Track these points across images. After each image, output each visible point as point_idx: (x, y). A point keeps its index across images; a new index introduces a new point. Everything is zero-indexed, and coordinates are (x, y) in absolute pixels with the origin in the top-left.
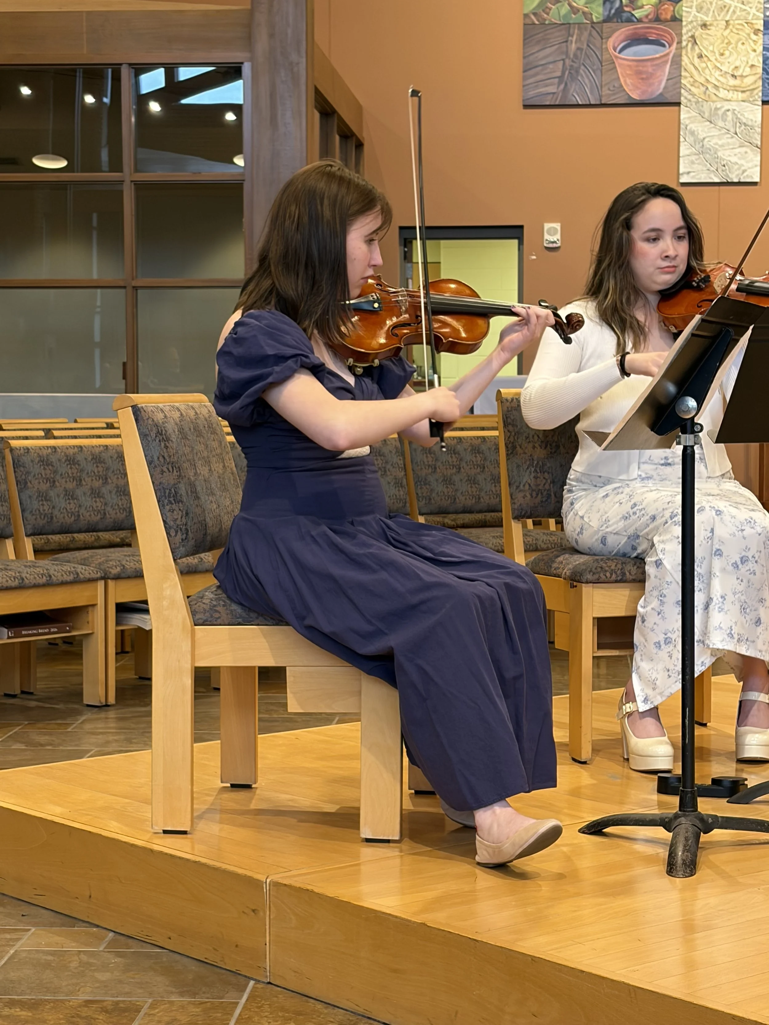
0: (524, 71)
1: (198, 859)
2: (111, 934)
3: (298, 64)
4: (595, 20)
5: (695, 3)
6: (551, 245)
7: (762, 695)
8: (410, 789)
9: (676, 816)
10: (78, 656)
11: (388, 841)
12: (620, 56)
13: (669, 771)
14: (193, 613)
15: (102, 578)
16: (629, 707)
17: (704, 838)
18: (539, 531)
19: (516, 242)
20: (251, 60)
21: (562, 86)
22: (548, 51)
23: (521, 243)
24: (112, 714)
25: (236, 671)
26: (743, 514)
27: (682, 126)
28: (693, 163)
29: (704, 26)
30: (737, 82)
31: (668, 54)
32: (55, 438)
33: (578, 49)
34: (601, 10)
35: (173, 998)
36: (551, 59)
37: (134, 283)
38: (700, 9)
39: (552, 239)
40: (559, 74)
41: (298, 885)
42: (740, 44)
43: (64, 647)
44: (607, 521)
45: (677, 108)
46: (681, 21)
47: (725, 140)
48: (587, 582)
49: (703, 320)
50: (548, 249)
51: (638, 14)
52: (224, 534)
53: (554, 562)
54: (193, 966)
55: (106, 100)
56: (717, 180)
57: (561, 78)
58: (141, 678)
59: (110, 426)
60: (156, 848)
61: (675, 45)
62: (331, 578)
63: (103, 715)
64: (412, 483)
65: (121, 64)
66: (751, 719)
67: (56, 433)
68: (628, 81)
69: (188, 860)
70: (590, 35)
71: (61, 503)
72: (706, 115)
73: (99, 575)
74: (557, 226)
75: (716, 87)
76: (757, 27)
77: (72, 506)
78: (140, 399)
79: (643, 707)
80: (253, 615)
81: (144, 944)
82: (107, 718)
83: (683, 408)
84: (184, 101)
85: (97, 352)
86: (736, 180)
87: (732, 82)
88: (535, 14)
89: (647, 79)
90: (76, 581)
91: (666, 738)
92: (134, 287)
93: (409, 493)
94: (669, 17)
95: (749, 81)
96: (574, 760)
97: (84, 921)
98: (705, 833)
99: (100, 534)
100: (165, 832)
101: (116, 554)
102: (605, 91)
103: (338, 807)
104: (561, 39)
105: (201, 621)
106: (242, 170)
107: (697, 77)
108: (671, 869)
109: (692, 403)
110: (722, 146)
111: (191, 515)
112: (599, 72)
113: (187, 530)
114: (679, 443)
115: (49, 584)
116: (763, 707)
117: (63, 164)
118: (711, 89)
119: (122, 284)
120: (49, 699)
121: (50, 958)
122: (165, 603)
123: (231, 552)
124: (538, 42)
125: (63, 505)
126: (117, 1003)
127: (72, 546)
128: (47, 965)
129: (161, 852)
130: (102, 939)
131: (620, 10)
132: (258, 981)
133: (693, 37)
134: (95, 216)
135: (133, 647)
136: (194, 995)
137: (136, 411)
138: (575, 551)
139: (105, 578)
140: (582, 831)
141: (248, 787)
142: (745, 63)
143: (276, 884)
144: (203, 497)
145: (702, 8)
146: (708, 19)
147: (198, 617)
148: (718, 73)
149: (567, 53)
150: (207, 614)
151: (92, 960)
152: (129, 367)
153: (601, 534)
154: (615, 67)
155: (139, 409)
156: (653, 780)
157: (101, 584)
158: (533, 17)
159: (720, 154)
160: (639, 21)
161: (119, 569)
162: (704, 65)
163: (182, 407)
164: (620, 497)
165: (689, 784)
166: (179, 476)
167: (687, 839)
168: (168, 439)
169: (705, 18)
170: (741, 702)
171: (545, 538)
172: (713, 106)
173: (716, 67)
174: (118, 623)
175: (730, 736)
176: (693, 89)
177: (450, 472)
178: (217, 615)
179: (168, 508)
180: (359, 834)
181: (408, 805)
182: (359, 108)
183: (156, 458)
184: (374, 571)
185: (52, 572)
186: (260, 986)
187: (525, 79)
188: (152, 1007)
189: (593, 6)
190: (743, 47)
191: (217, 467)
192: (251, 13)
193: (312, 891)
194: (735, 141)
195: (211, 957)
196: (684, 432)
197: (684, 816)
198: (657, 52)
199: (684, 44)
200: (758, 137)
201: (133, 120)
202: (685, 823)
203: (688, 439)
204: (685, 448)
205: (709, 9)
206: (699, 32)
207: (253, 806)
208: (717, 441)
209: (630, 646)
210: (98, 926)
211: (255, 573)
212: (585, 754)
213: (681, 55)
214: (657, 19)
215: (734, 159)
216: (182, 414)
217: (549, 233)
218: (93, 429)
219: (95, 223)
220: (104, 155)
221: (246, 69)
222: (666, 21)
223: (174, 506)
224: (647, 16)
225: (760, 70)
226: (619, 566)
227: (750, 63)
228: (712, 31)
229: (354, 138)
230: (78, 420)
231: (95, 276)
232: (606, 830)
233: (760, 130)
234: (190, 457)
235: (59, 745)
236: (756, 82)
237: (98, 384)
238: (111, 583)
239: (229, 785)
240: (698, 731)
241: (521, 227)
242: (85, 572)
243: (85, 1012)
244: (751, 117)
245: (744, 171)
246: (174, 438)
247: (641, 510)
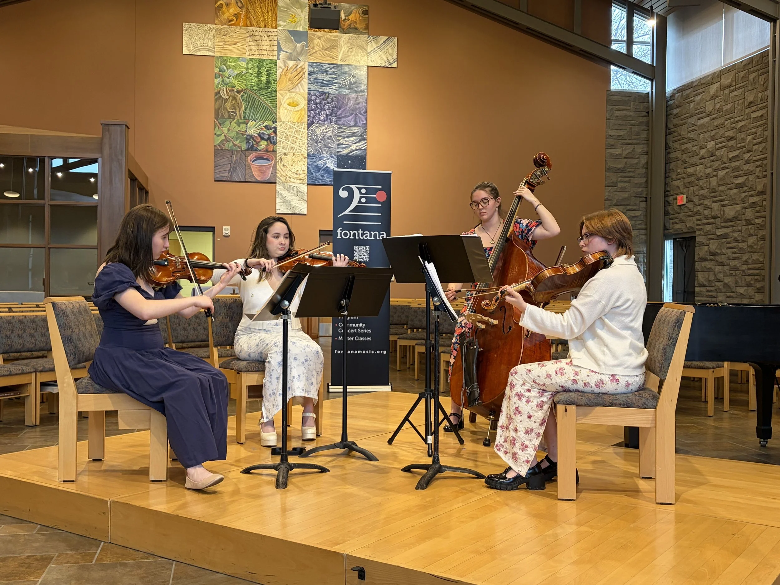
0: (215, 167)
1: (79, 492)
2: (39, 526)
3: (121, 160)
4: (243, 149)
5: (281, 146)
6: (226, 235)
7: (311, 414)
8: (170, 458)
9: (279, 464)
10: (23, 404)
11: (161, 481)
12: (253, 163)
13: (275, 446)
14: (78, 389)
15: (34, 372)
16: (262, 421)
17: (290, 472)
18: (222, 349)
19: (212, 233)
20: (102, 157)
21: (230, 174)
22: (224, 160)
23: (214, 234)
24: (38, 429)
25: (96, 413)
26: (304, 343)
27: (277, 192)
28: (281, 205)
29: (285, 154)
30: (298, 176)
31: (271, 164)
32: (14, 312)
33: (236, 160)
34: (245, 145)
35: (68, 552)
36: (225, 163)
37: (49, 246)
38: (283, 148)
39: (226, 232)
40: (229, 169)
41: (122, 501)
42: (298, 162)
43: (16, 400)
44: (251, 347)
45: (275, 185)
46: (276, 152)
47: (294, 197)
48: (244, 372)
49: (291, 272)
50: (225, 236)
51: (259, 148)
52: (91, 355)
53: (230, 364)
54: (77, 538)
55: (37, 169)
56: (291, 213)
57: (229, 170)
58: (51, 413)
59: (38, 306)
60: (60, 488)
61: (274, 161)
62: (137, 372)
63: (34, 430)
64: (170, 330)
65: (45, 157)
66: (307, 423)
67: (14, 310)
68: (256, 173)
69: (74, 493)
70: (241, 154)
71: (16, 340)
72: (286, 188)
73: (33, 370)
74: (229, 227)
75: (290, 178)
76: (305, 156)
77: (21, 341)
78: (55, 299)
79: (265, 420)
80: (104, 389)
81: (54, 530)
82: (35, 431)
83: (283, 305)
84: (71, 171)
85: (30, 273)
86: (298, 213)
87: (296, 176)
88: (219, 145)
89: (263, 173)
90: (23, 373)
91: (275, 433)
92: (49, 248)
93: (168, 334)
94: (271, 150)
95: (302, 176)
96: (238, 443)
97: (26, 521)
98: (291, 470)
99: (33, 352)
100: (64, 481)
101: (40, 361)
102: (247, 177)
103: (139, 467)
104: (229, 156)
105: (81, 392)
106: (97, 201)
107: (282, 173)
108: (277, 486)
109: (287, 303)
110: (292, 200)
111: (77, 348)
112: (244, 169)
113: (75, 354)
114: (281, 318)
115: (10, 375)
116: (312, 418)
117: (17, 195)
118: (288, 179)
119: (43, 246)
120: (9, 423)
121: (11, 538)
122: (65, 385)
123: (95, 363)
124: (221, 156)
125: (17, 340)
126: (42, 556)
127: (20, 357)
128: (10, 541)
129: (62, 490)
130: (35, 528)
131: (253, 146)
132: (105, 542)
133: (281, 158)
134: (31, 216)
135: (47, 400)
136: (77, 550)
137: (54, 304)
138: (238, 359)
139: (36, 372)
140: (242, 472)
141: (100, 460)
142: (300, 169)
143: (113, 502)
144: (82, 340)
145: (284, 147)
146: (287, 152)
147: (79, 390)
148: (290, 172)
149: (232, 162)
150: (84, 389)
151: (30, 538)
152: (46, 280)
153: (248, 353)
154: (251, 168)
155: (55, 304)
156: (270, 449)
157: (34, 374)
158: (218, 146)
159: (292, 203)
160: (260, 151)
161: (42, 368)
162: (285, 169)
163: (74, 303)
164: (256, 338)
165: (284, 451)
166: (72, 332)
167: (283, 474)
168: (68, 316)
169: (285, 151)
170: (303, 417)
171: (225, 352)
172: (289, 184)
173: (290, 170)
174: (41, 391)
175: (299, 430)
176: (281, 178)
177: (186, 326)
178: (88, 389)
179: (67, 345)
180: (149, 478)
181: (170, 465)
182: (147, 178)
183: (62, 324)
184: (156, 369)
185: (11, 370)
186: (106, 544)
187: (215, 170)
188: (58, 556)
189: (242, 144)
190: (300, 163)
191: (89, 327)
192: (102, 139)
193: (129, 504)
194: (297, 198)
195: (84, 533)
196: (284, 314)
197: (282, 464)
198: (267, 163)
199: (277, 160)
200: (306, 197)
201: (50, 179)
202: (283, 467)
203: (285, 317)
204: (284, 320)
205: (287, 148)
206: (283, 156)
207: (103, 468)
208: (296, 317)
209: (261, 396)
210: (33, 523)
211: (105, 370)
212: (242, 441)
213: (276, 165)
214: (267, 151)
215: (297, 205)
216: (73, 306)
217: (225, 230)
218: (30, 307)
219: (31, 220)
220: (36, 191)
221: (100, 160)
222: (270, 151)
223: (70, 344)
224: (263, 149)
225: (306, 172)
226: (257, 365)
227: (303, 169)
228: (288, 156)
229: (144, 190)
230: (23, 303)
231: (30, 243)
232: (252, 471)
233: (306, 195)
234: (77, 323)
235: (14, 444)
236: (304, 176)
237: (30, 287)
238: (38, 374)
239: (92, 460)
240: (288, 428)
241: (214, 227)
242: (26, 369)
243: (27, 561)
244: (303, 189)
245: (301, 210)
246: (70, 315)
247: (263, 342)
